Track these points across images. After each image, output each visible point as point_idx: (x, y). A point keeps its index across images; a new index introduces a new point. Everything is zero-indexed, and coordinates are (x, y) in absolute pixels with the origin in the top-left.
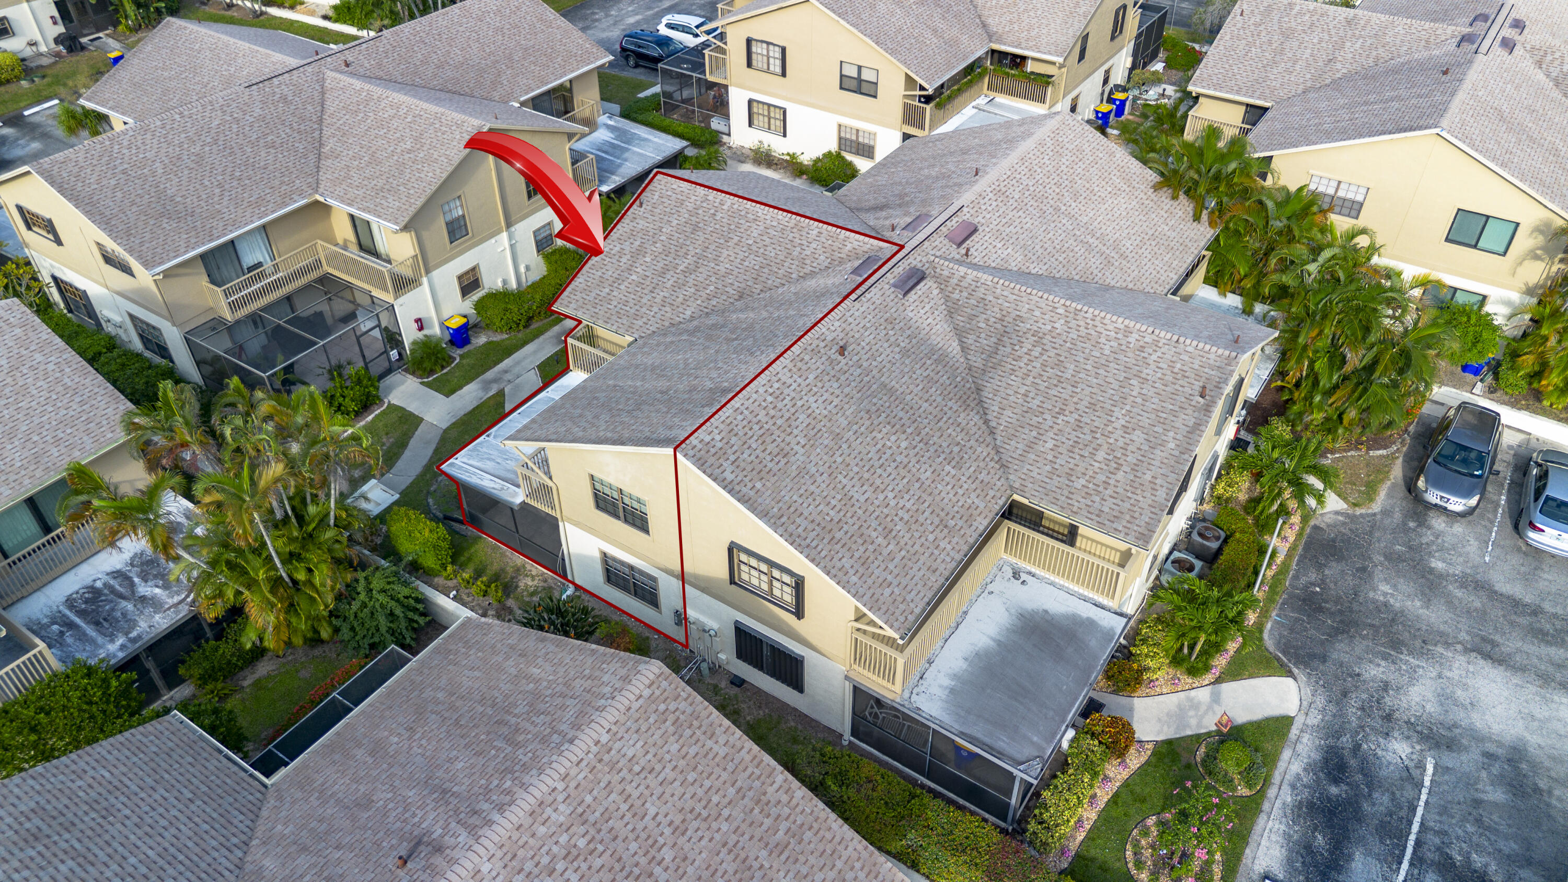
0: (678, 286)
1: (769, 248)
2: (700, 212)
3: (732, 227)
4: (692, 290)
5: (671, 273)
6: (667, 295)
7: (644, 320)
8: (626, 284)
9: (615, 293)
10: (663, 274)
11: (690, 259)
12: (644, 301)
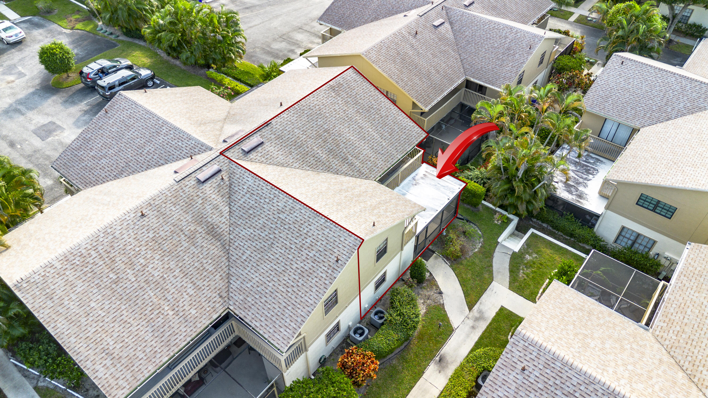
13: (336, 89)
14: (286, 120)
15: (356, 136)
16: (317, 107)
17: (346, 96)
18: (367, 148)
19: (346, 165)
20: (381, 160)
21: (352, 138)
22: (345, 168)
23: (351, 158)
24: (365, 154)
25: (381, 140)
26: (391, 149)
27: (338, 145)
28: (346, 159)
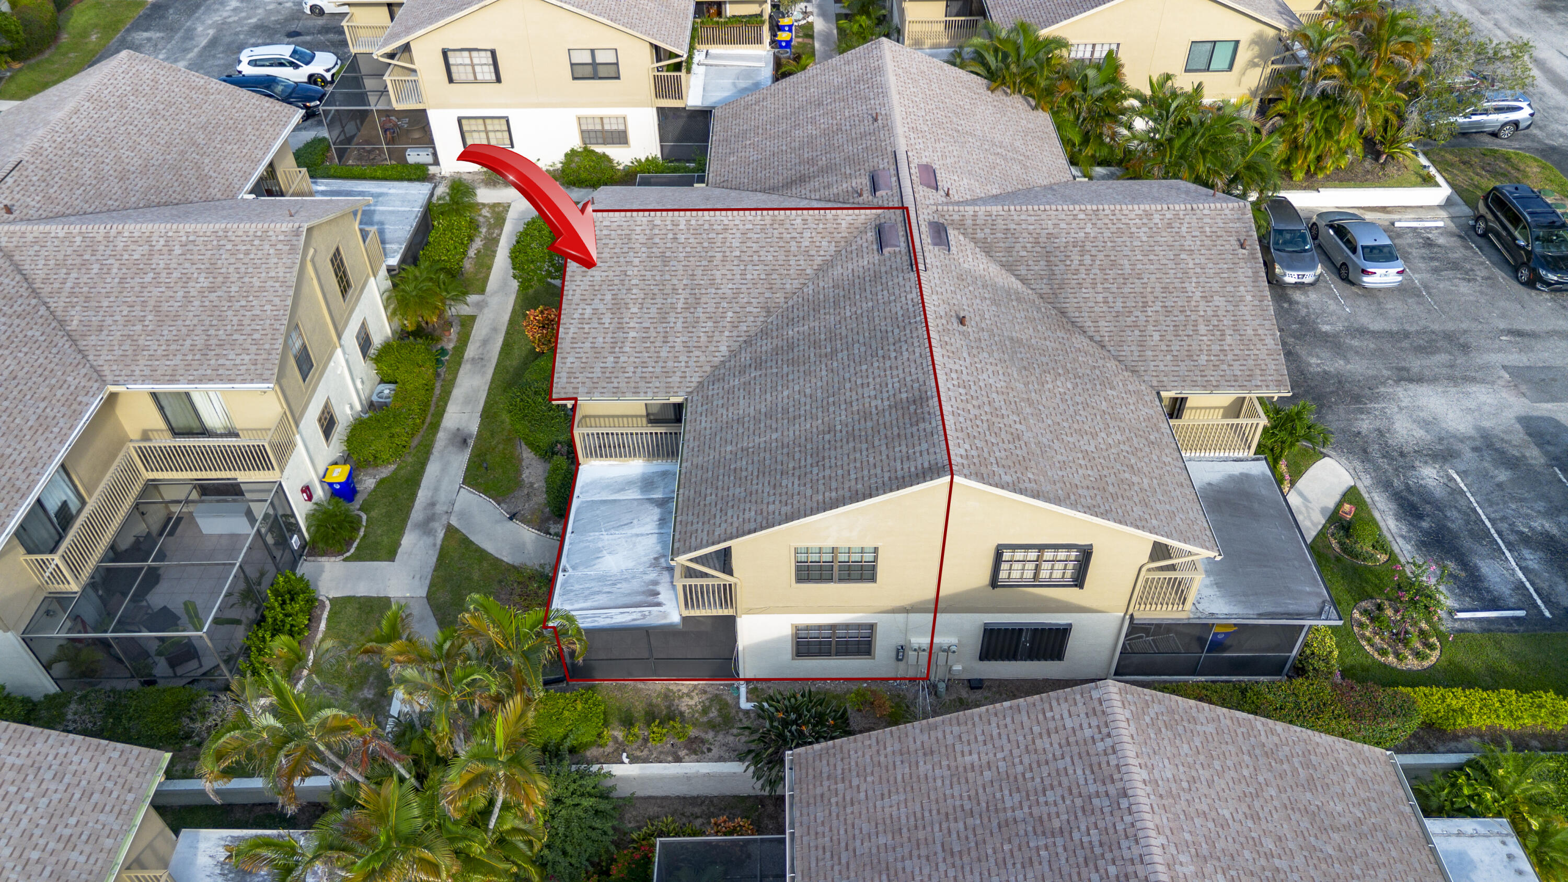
7: (679, 374)
8: (628, 344)
9: (622, 359)
10: (663, 319)
11: (683, 295)
12: (663, 354)
13: (912, 407)
14: (903, 294)
15: (786, 401)
16: (893, 355)
17: (881, 421)
18: (747, 413)
19: (748, 362)
20: (709, 427)
21: (786, 393)
22: (745, 357)
23: (753, 376)
24: (742, 402)
25: (740, 447)
27: (793, 362)
28: (758, 367)
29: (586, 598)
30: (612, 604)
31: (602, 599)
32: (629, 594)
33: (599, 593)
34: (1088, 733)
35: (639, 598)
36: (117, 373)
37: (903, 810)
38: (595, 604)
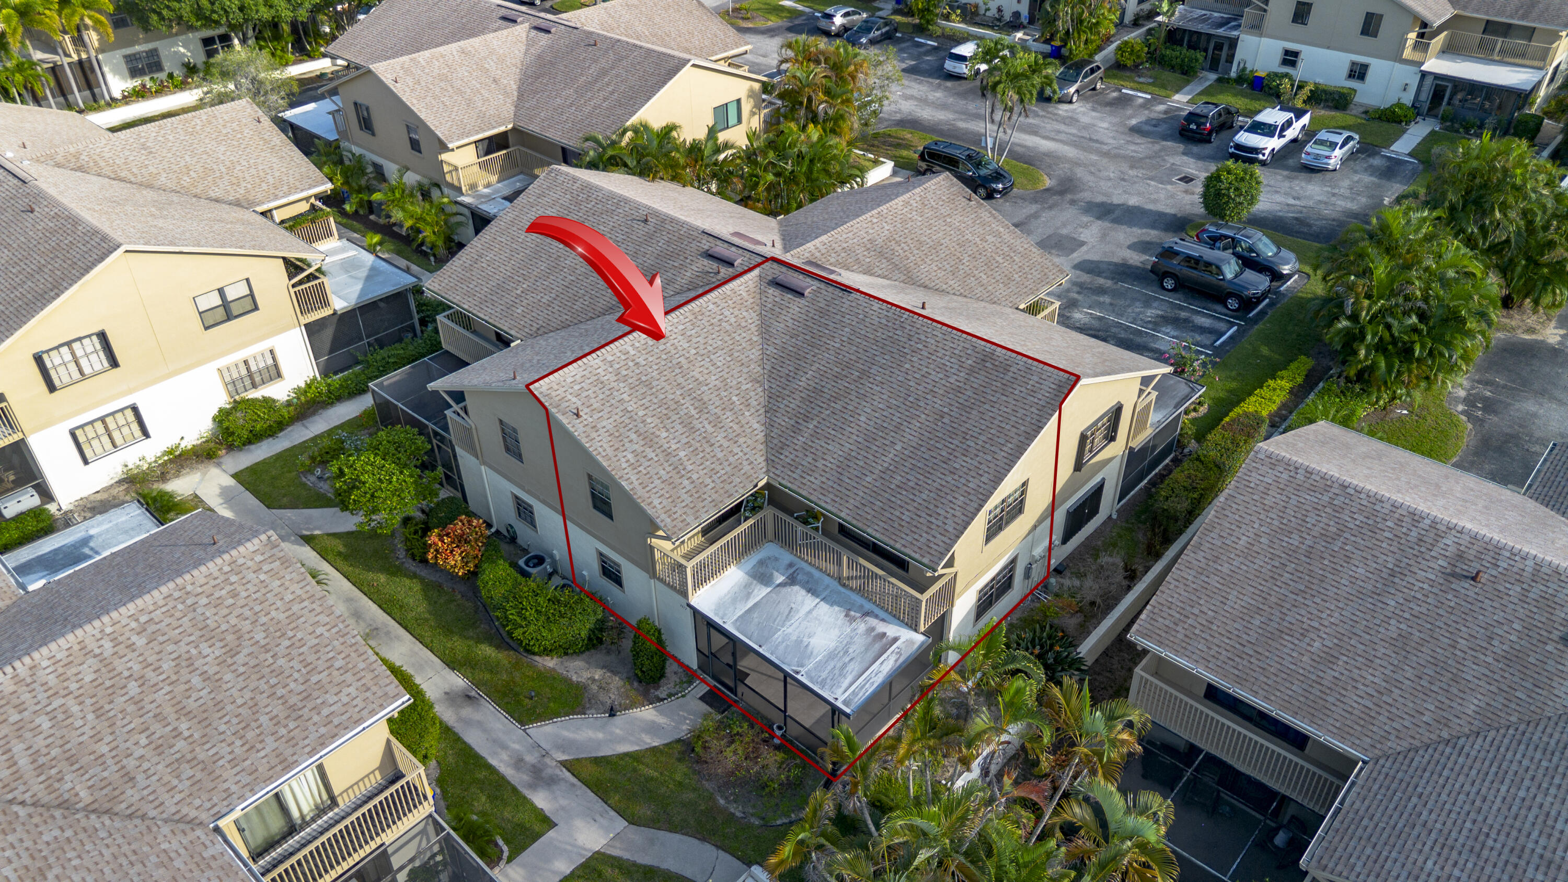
0: (717, 422)
1: (710, 342)
2: (625, 373)
3: (664, 357)
4: (729, 414)
5: (695, 422)
6: (724, 435)
7: (745, 463)
8: (686, 463)
9: (695, 477)
10: (693, 430)
11: (687, 402)
12: (720, 455)
13: (988, 364)
14: (867, 310)
15: (872, 423)
16: (920, 346)
17: (975, 386)
18: (846, 450)
19: (792, 422)
20: (824, 479)
21: (863, 418)
22: (783, 420)
23: (811, 426)
24: (830, 447)
25: (877, 472)
26: (861, 494)
27: (836, 399)
28: (807, 419)
29: (842, 675)
30: (866, 664)
31: (854, 668)
32: (867, 650)
33: (845, 665)
34: (1285, 476)
35: (877, 646)
36: (208, 805)
37: (1245, 598)
38: (854, 673)
